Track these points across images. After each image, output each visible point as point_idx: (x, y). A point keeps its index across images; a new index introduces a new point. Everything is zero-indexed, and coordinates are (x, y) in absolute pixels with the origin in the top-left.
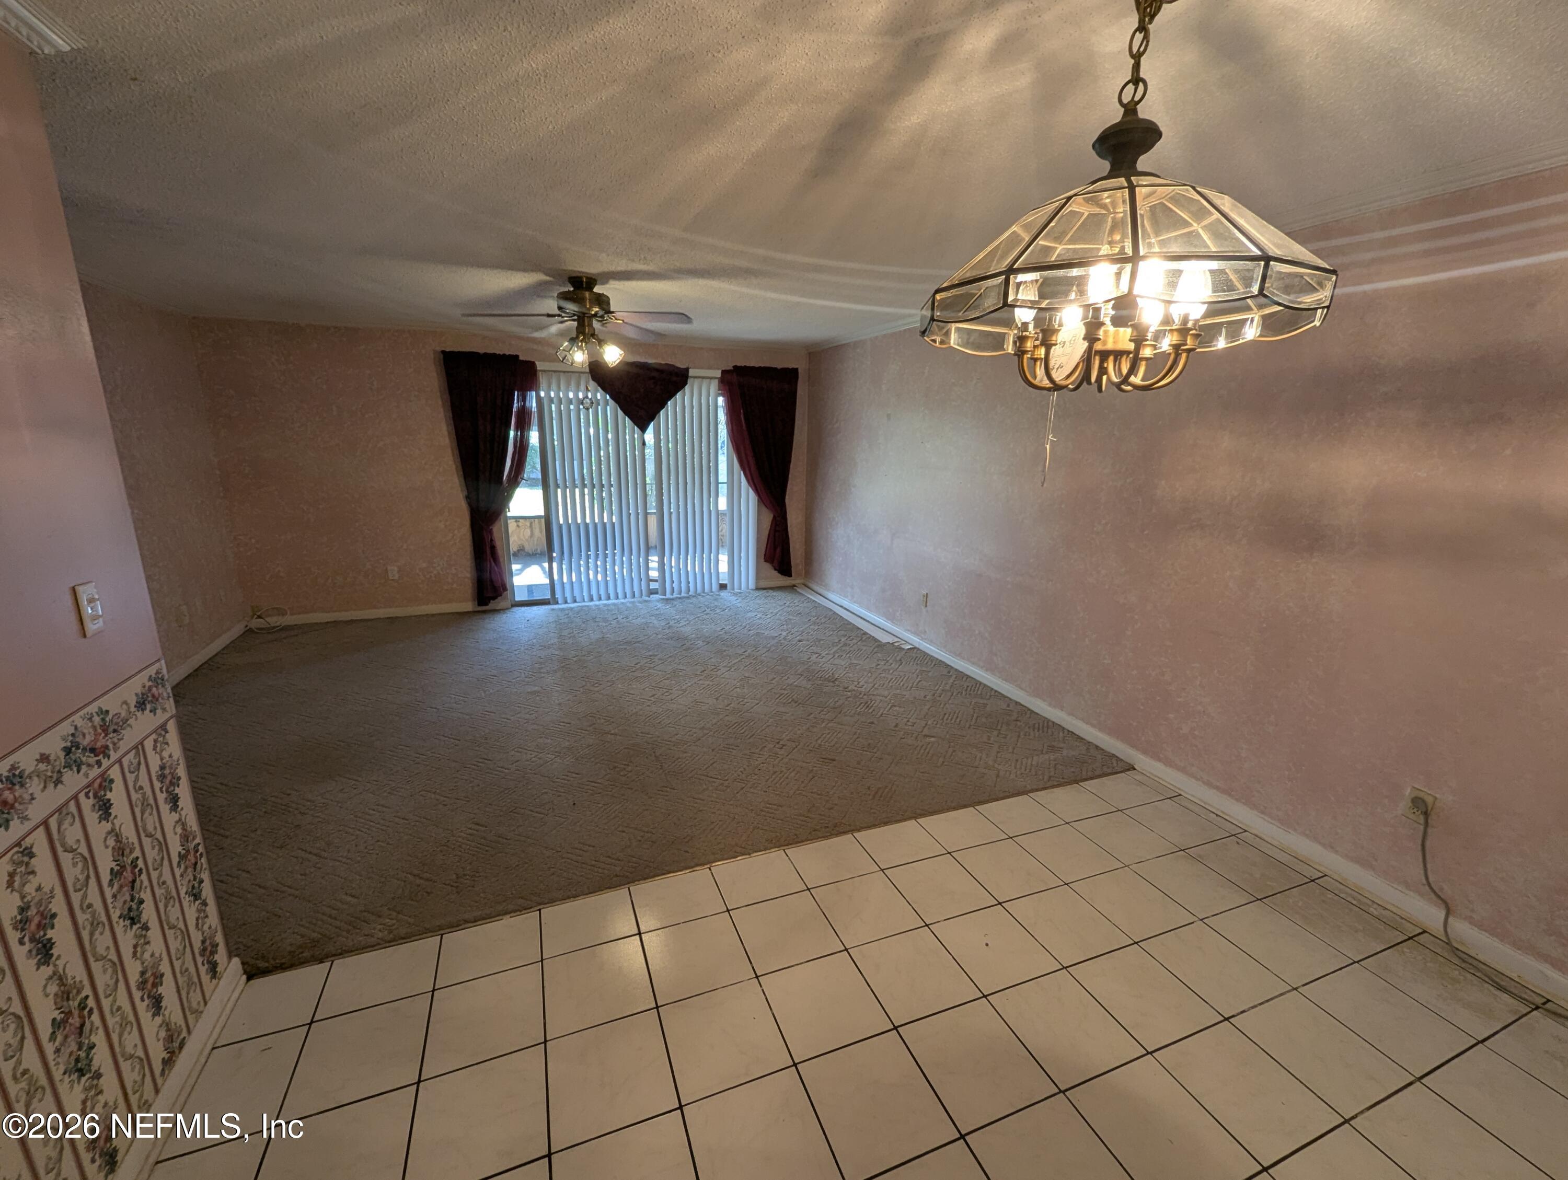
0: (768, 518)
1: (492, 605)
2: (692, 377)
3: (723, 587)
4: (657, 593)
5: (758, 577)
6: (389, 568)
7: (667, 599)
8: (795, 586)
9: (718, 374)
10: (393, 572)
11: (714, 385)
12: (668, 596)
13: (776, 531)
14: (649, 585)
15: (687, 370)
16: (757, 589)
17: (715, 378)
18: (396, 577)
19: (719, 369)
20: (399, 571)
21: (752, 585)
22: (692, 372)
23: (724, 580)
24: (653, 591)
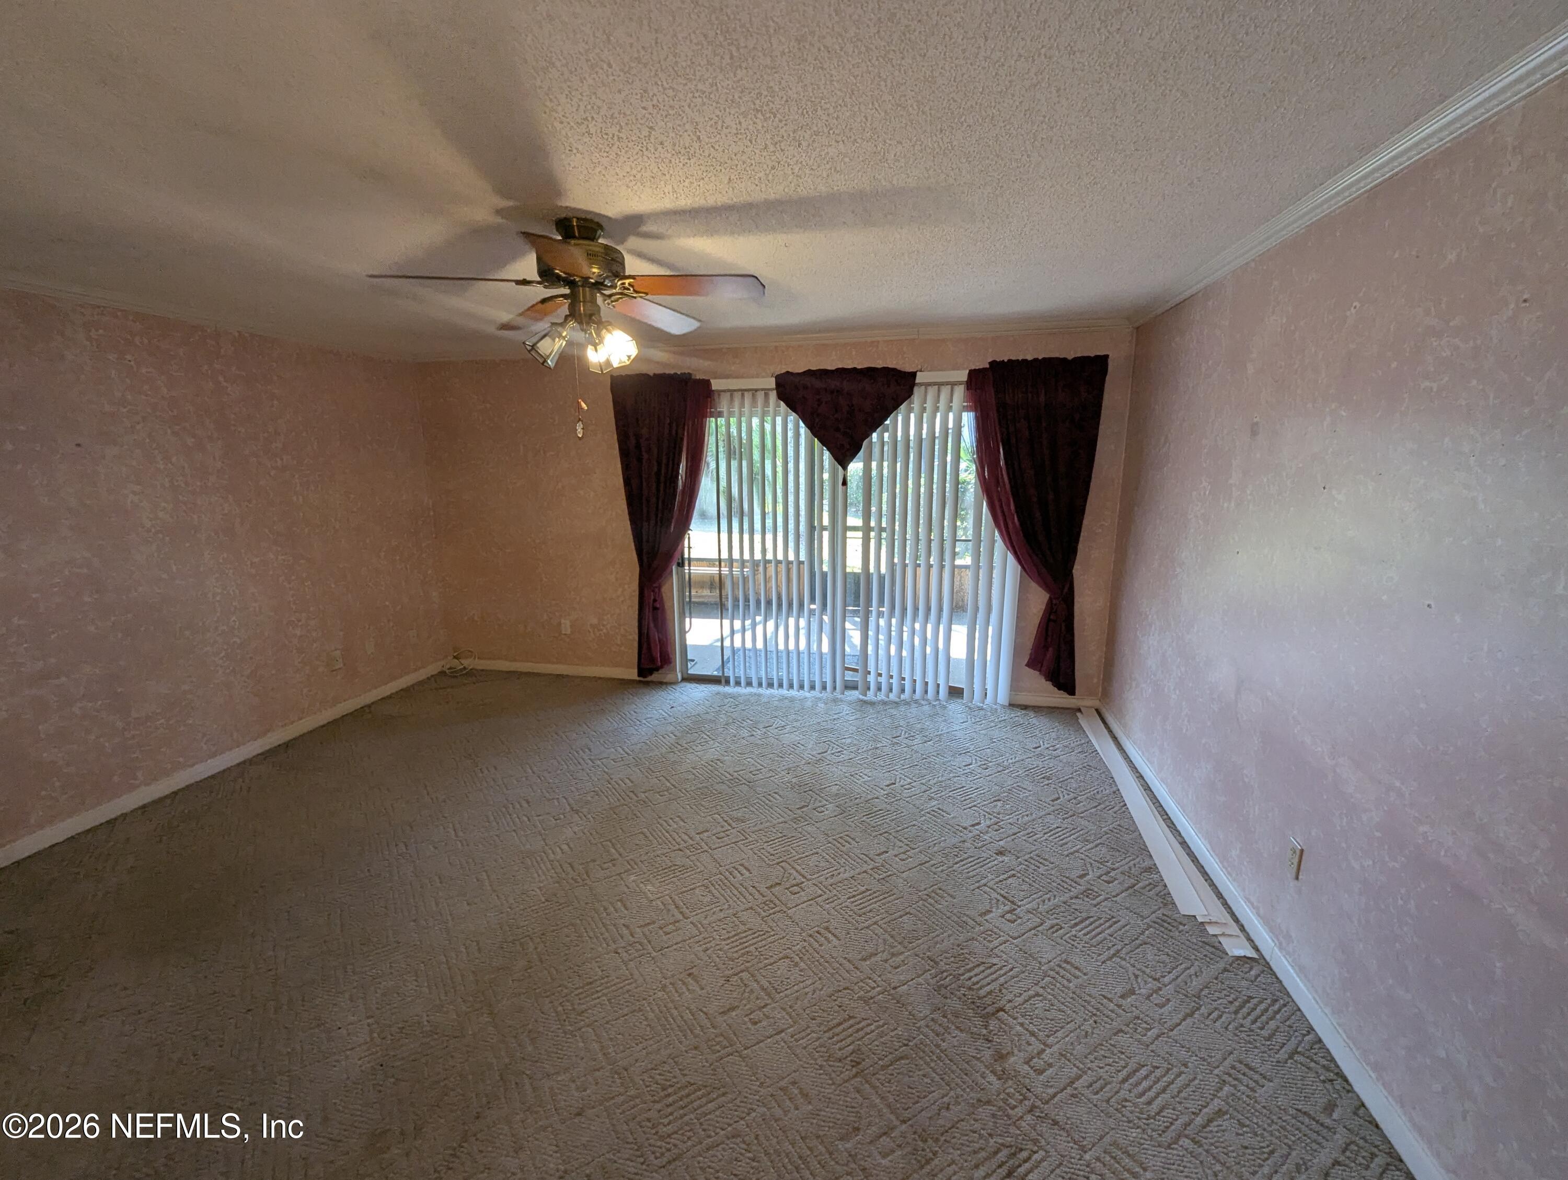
0: (1039, 599)
1: (655, 677)
2: (921, 384)
3: (955, 692)
4: (856, 688)
5: (1015, 684)
6: (563, 621)
7: (865, 702)
8: (1079, 710)
9: (963, 376)
10: (566, 626)
11: (960, 392)
12: (870, 695)
13: (1049, 620)
14: (844, 676)
15: (913, 375)
16: (1012, 705)
17: (960, 383)
18: (569, 632)
19: (964, 369)
20: (571, 626)
21: (1003, 696)
22: (920, 378)
23: (959, 681)
24: (850, 684)
